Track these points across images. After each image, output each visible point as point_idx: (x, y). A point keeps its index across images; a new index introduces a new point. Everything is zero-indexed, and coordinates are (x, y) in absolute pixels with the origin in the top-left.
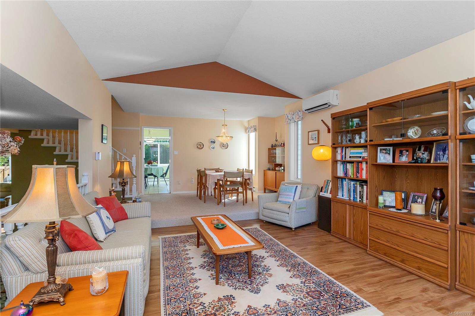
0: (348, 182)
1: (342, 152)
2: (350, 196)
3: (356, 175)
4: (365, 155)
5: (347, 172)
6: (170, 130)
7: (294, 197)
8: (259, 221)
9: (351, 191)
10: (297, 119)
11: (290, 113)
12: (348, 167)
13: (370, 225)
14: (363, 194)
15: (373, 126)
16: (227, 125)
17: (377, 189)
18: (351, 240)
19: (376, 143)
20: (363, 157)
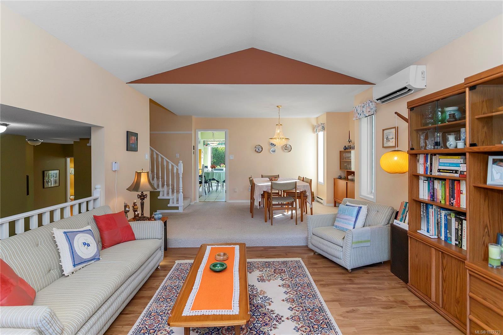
0: (436, 210)
1: (426, 161)
2: (439, 232)
3: (450, 201)
4: (463, 168)
5: (435, 195)
6: (225, 132)
7: (355, 222)
8: (307, 249)
9: (441, 226)
10: (367, 112)
11: (360, 105)
12: (436, 186)
13: (472, 294)
14: (461, 235)
15: (477, 119)
16: (282, 125)
17: (486, 230)
18: (438, 306)
19: (481, 150)
20: (461, 171)
